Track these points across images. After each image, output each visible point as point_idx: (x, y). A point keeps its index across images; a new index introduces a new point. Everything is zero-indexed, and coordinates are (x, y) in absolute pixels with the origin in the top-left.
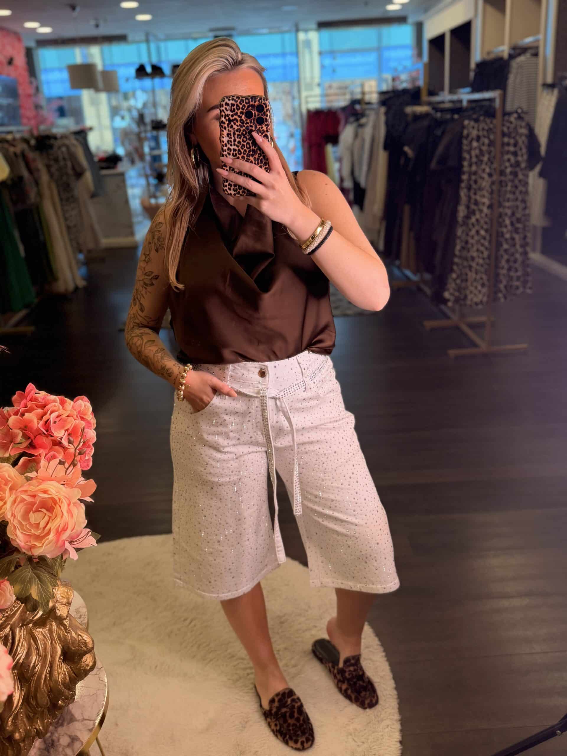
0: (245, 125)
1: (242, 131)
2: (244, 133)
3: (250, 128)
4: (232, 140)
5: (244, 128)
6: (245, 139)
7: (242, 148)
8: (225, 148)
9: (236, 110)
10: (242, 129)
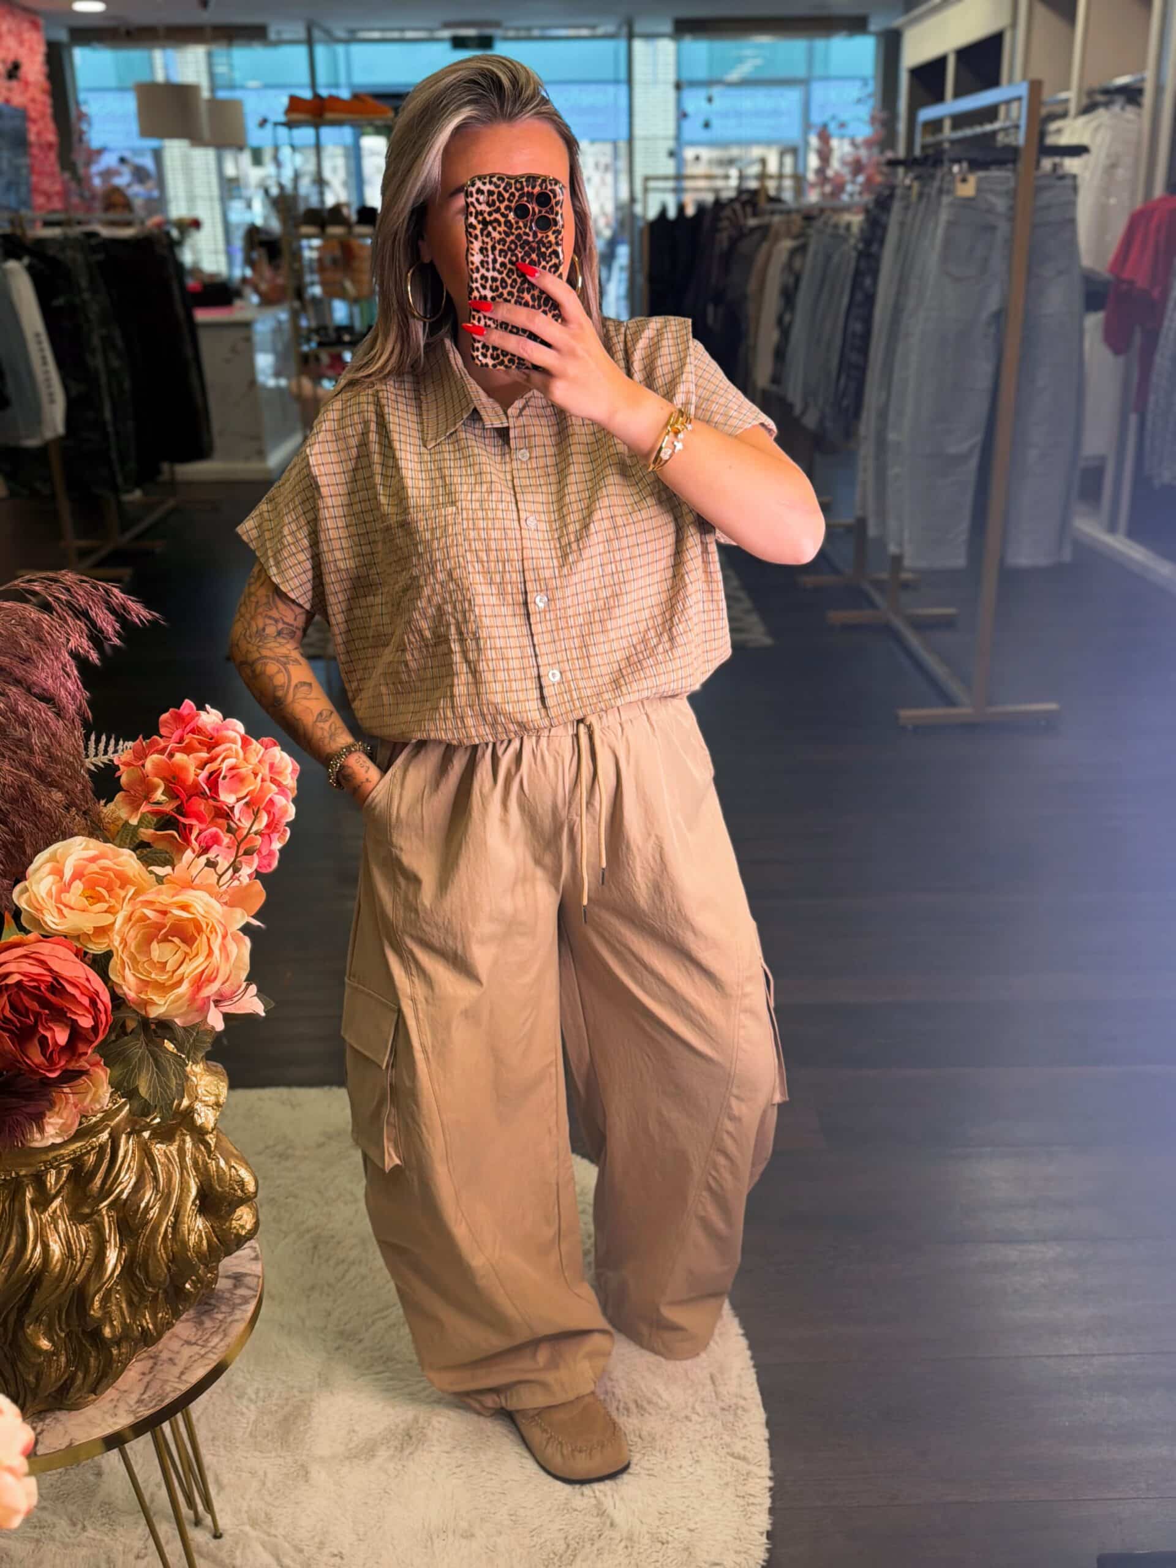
0: (513, 231)
1: (508, 244)
2: (513, 246)
3: (525, 237)
4: (490, 260)
7: (507, 275)
8: (475, 275)
9: (497, 204)
10: (508, 240)
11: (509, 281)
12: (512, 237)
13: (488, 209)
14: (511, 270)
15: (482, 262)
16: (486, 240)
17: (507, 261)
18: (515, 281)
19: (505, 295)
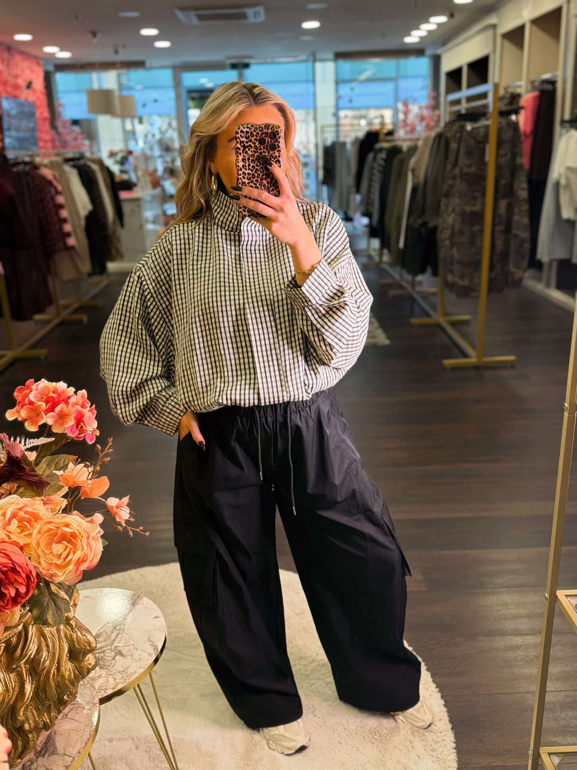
0: (258, 150)
1: (256, 157)
2: (258, 158)
4: (247, 165)
6: (258, 164)
7: (255, 172)
8: (240, 172)
9: (251, 138)
10: (256, 155)
11: (256, 175)
12: (258, 154)
13: (246, 140)
14: (257, 169)
15: (243, 166)
16: (245, 155)
17: (255, 165)
18: (259, 174)
19: (254, 182)
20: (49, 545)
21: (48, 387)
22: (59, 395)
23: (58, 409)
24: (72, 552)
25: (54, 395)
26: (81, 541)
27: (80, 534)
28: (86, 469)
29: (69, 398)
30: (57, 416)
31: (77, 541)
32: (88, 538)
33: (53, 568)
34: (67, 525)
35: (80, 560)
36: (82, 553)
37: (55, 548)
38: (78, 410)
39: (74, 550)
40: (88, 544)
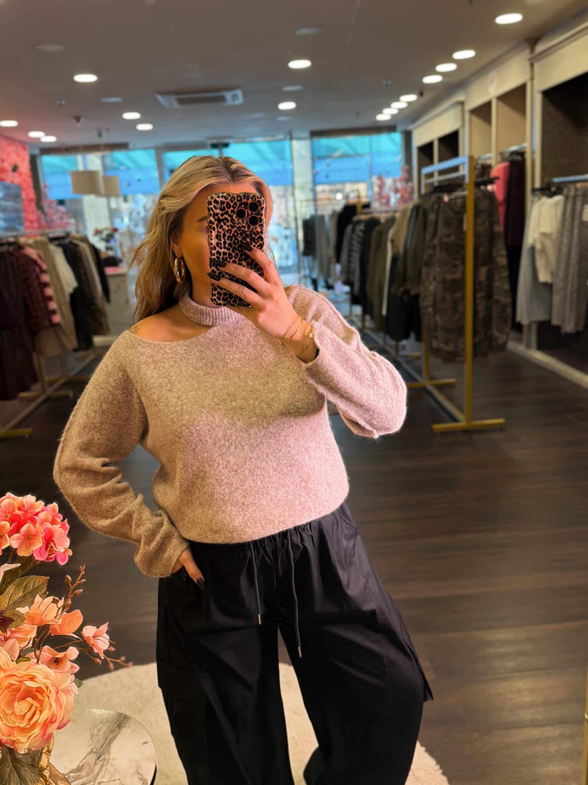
0: (236, 225)
1: (233, 232)
2: (236, 234)
3: (243, 229)
5: (235, 229)
6: (236, 241)
7: (232, 250)
8: (214, 251)
9: (226, 210)
10: (233, 230)
11: (233, 253)
13: (221, 213)
14: (234, 248)
16: (220, 231)
17: (232, 242)
20: (10, 703)
21: (13, 503)
22: (26, 512)
23: (24, 529)
24: (38, 712)
25: (20, 513)
26: (48, 697)
27: (47, 688)
28: (55, 605)
29: (37, 514)
30: (23, 537)
31: (44, 697)
32: (57, 693)
33: (15, 732)
34: (32, 679)
35: (48, 721)
36: (50, 713)
37: (17, 708)
38: (47, 528)
39: (40, 709)
40: (58, 700)
